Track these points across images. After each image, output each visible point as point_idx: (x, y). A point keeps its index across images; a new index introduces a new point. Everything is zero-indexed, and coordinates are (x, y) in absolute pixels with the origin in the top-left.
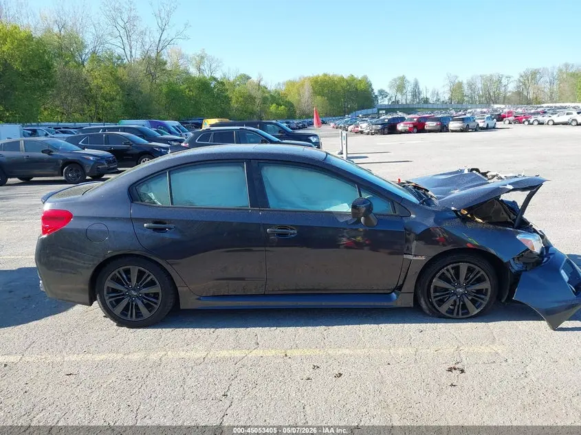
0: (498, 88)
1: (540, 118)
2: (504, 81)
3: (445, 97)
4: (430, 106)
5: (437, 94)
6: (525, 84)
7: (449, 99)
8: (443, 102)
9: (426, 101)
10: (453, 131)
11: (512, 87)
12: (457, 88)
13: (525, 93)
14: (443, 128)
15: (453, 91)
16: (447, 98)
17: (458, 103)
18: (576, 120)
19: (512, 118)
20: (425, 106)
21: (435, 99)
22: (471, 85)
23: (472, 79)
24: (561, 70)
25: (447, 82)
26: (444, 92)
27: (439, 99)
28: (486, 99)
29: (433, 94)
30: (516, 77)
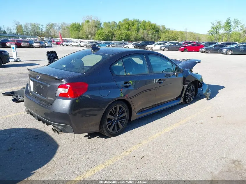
0: (38, 30)
1: (67, 43)
2: (41, 27)
3: (15, 31)
4: (7, 35)
5: (10, 30)
6: (49, 29)
7: (17, 32)
8: (14, 33)
9: (5, 33)
10: (35, 47)
11: (44, 30)
12: (19, 27)
13: (50, 33)
14: (30, 46)
15: (17, 29)
16: (15, 32)
17: (21, 34)
18: (80, 45)
19: (55, 43)
20: (5, 35)
21: (9, 32)
22: (26, 27)
23: (26, 24)
24: (62, 25)
25: (14, 24)
26: (13, 29)
27: (11, 32)
28: (34, 33)
29: (8, 29)
30: (45, 26)
